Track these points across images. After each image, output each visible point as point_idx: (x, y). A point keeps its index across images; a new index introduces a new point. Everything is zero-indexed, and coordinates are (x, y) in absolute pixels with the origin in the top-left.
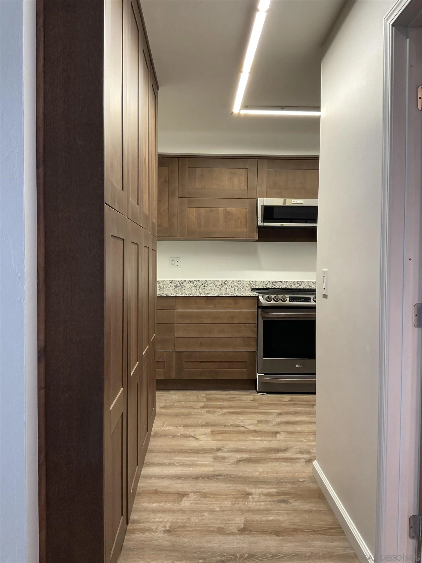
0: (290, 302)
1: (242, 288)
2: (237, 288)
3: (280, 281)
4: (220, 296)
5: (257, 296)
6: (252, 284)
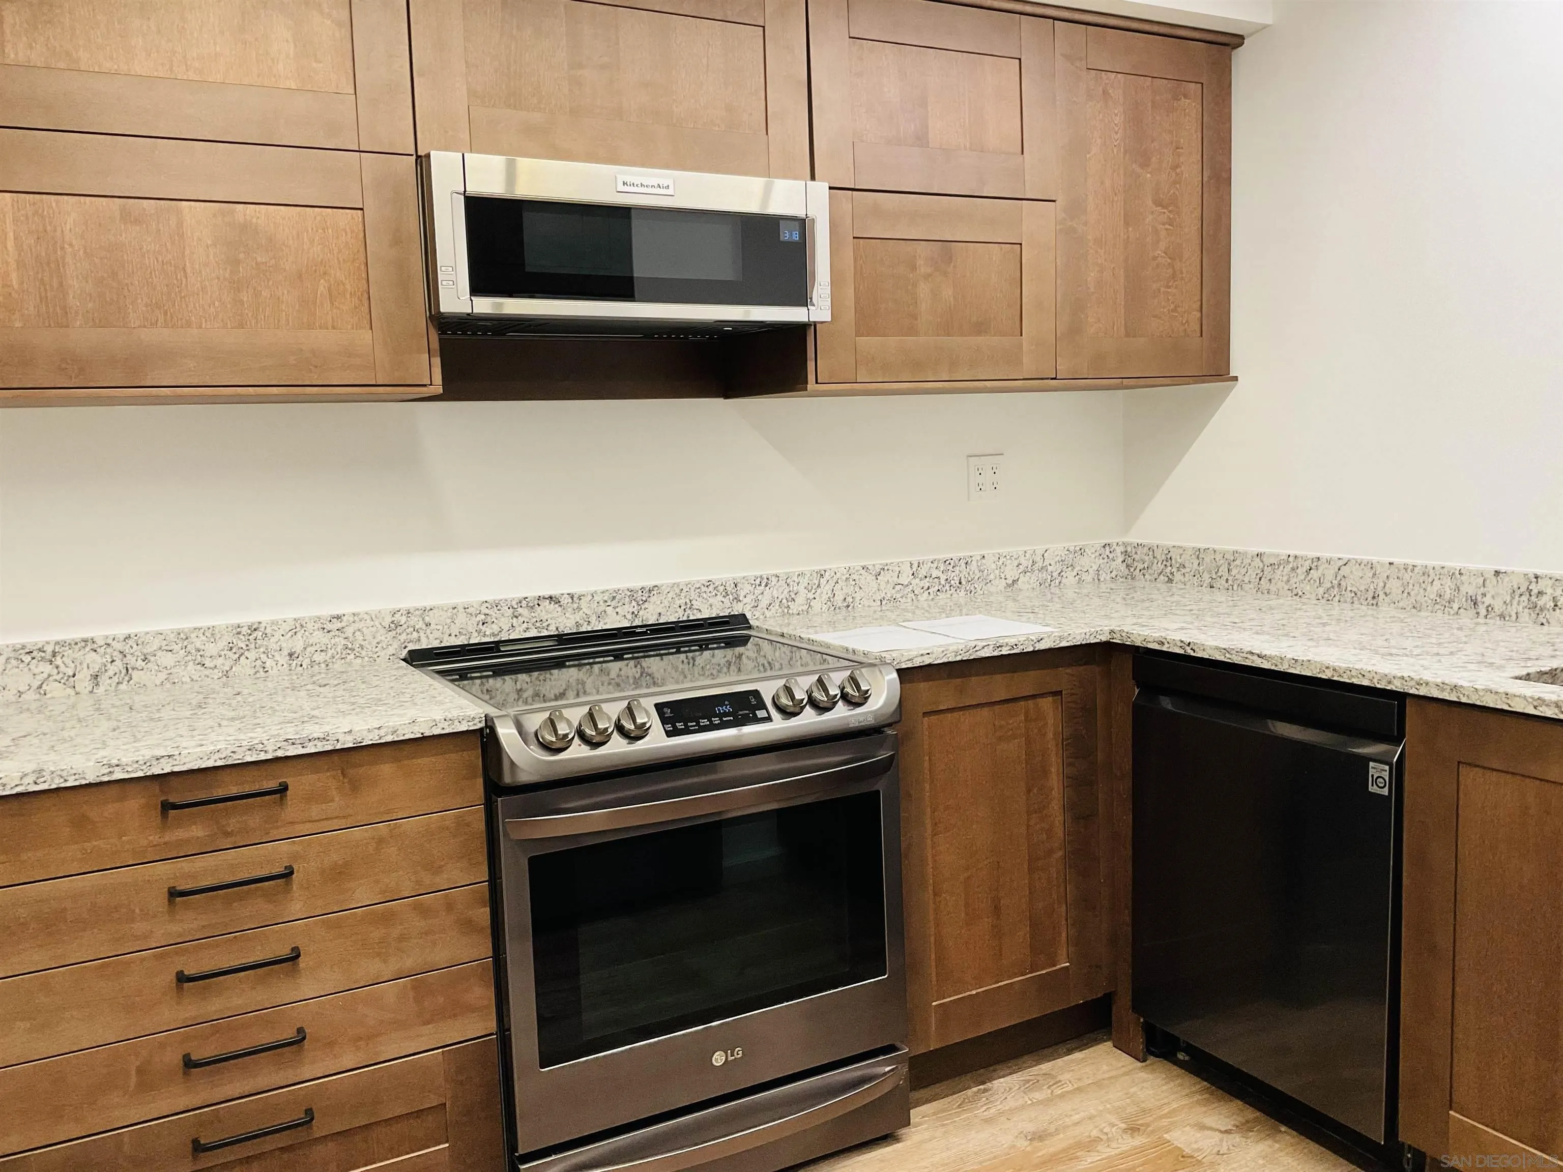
0: (669, 734)
1: (352, 656)
2: (327, 658)
3: (547, 593)
4: (249, 759)
5: (483, 725)
6: (405, 626)
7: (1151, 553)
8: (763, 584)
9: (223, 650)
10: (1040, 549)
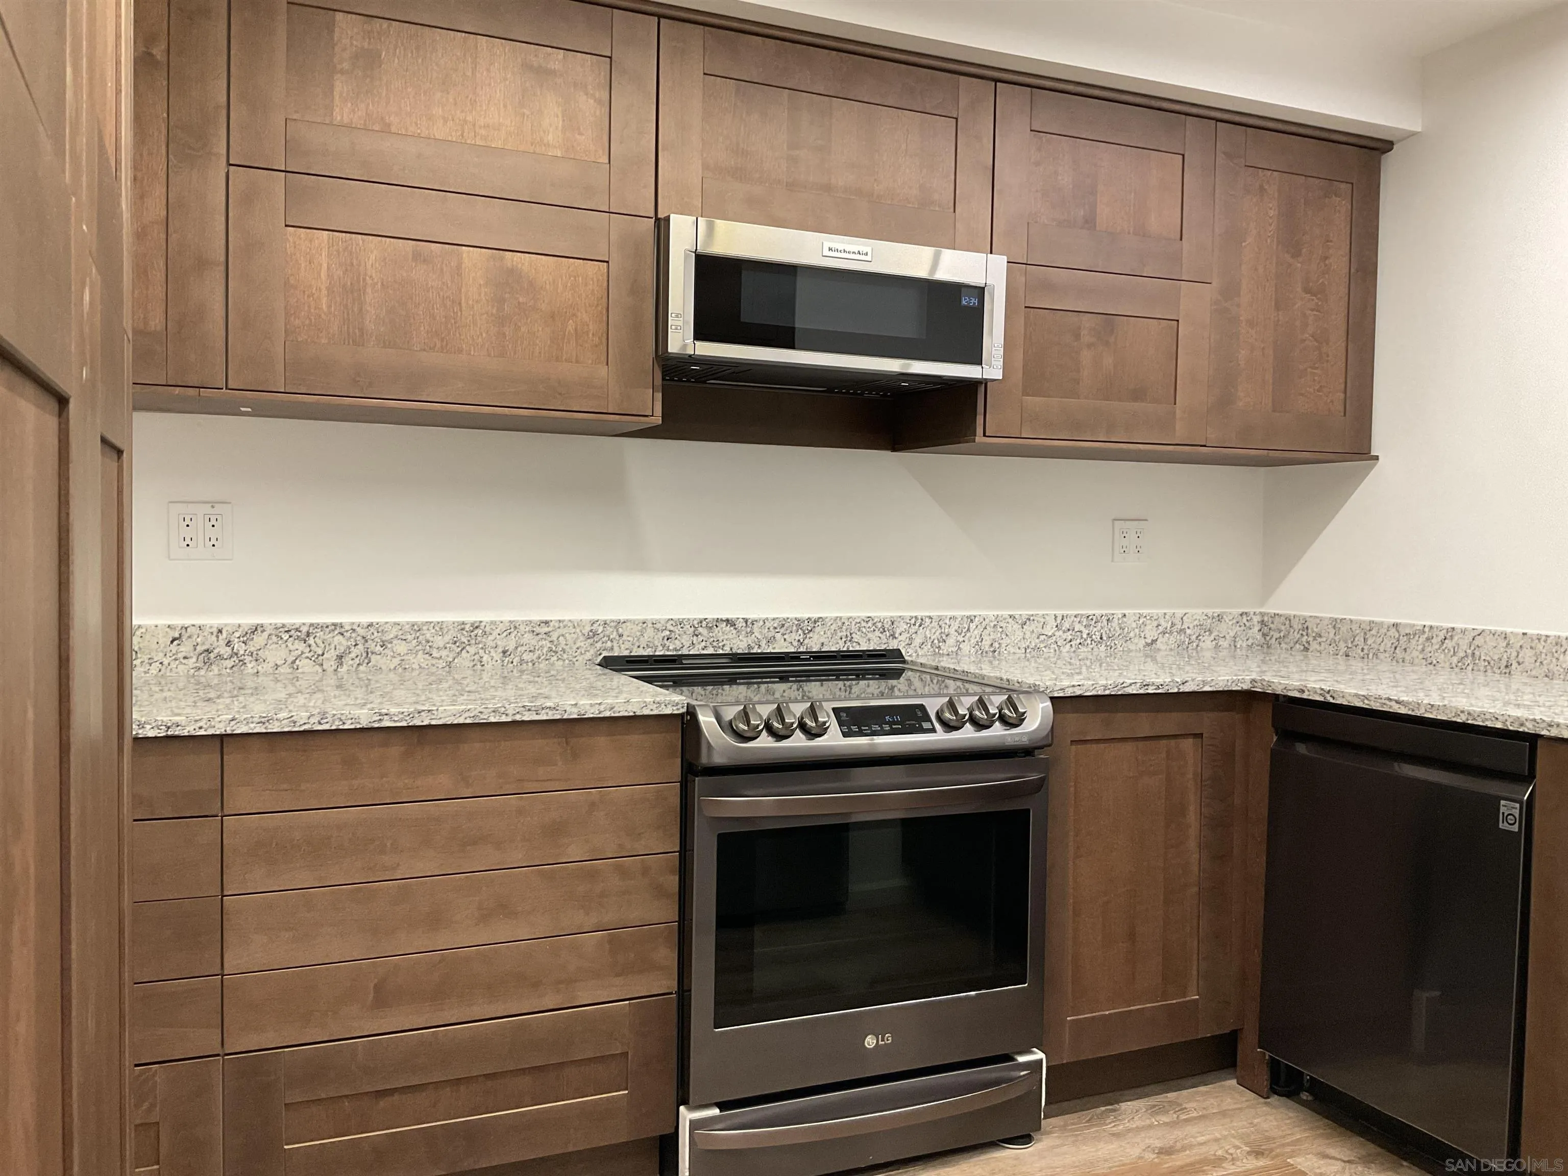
0: (845, 735)
1: (555, 658)
2: (534, 658)
3: (724, 617)
5: (684, 710)
6: (602, 635)
7: (1287, 622)
8: (917, 625)
9: (448, 643)
10: (1180, 612)
